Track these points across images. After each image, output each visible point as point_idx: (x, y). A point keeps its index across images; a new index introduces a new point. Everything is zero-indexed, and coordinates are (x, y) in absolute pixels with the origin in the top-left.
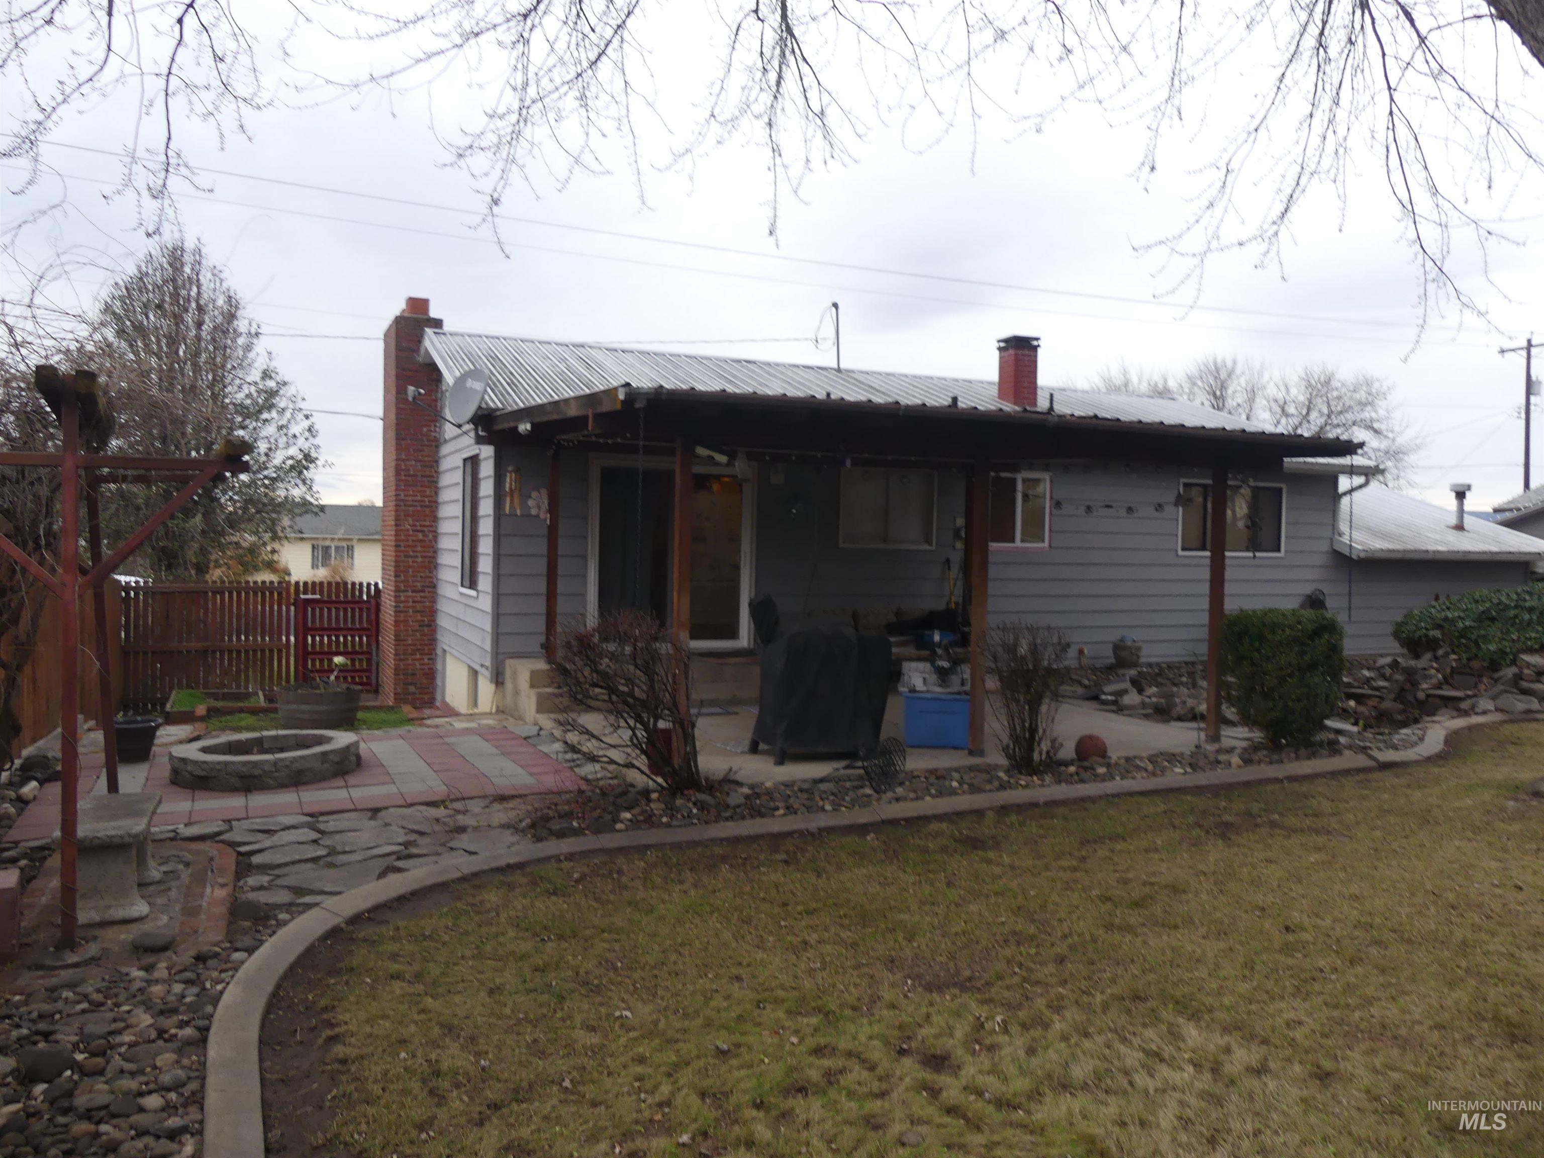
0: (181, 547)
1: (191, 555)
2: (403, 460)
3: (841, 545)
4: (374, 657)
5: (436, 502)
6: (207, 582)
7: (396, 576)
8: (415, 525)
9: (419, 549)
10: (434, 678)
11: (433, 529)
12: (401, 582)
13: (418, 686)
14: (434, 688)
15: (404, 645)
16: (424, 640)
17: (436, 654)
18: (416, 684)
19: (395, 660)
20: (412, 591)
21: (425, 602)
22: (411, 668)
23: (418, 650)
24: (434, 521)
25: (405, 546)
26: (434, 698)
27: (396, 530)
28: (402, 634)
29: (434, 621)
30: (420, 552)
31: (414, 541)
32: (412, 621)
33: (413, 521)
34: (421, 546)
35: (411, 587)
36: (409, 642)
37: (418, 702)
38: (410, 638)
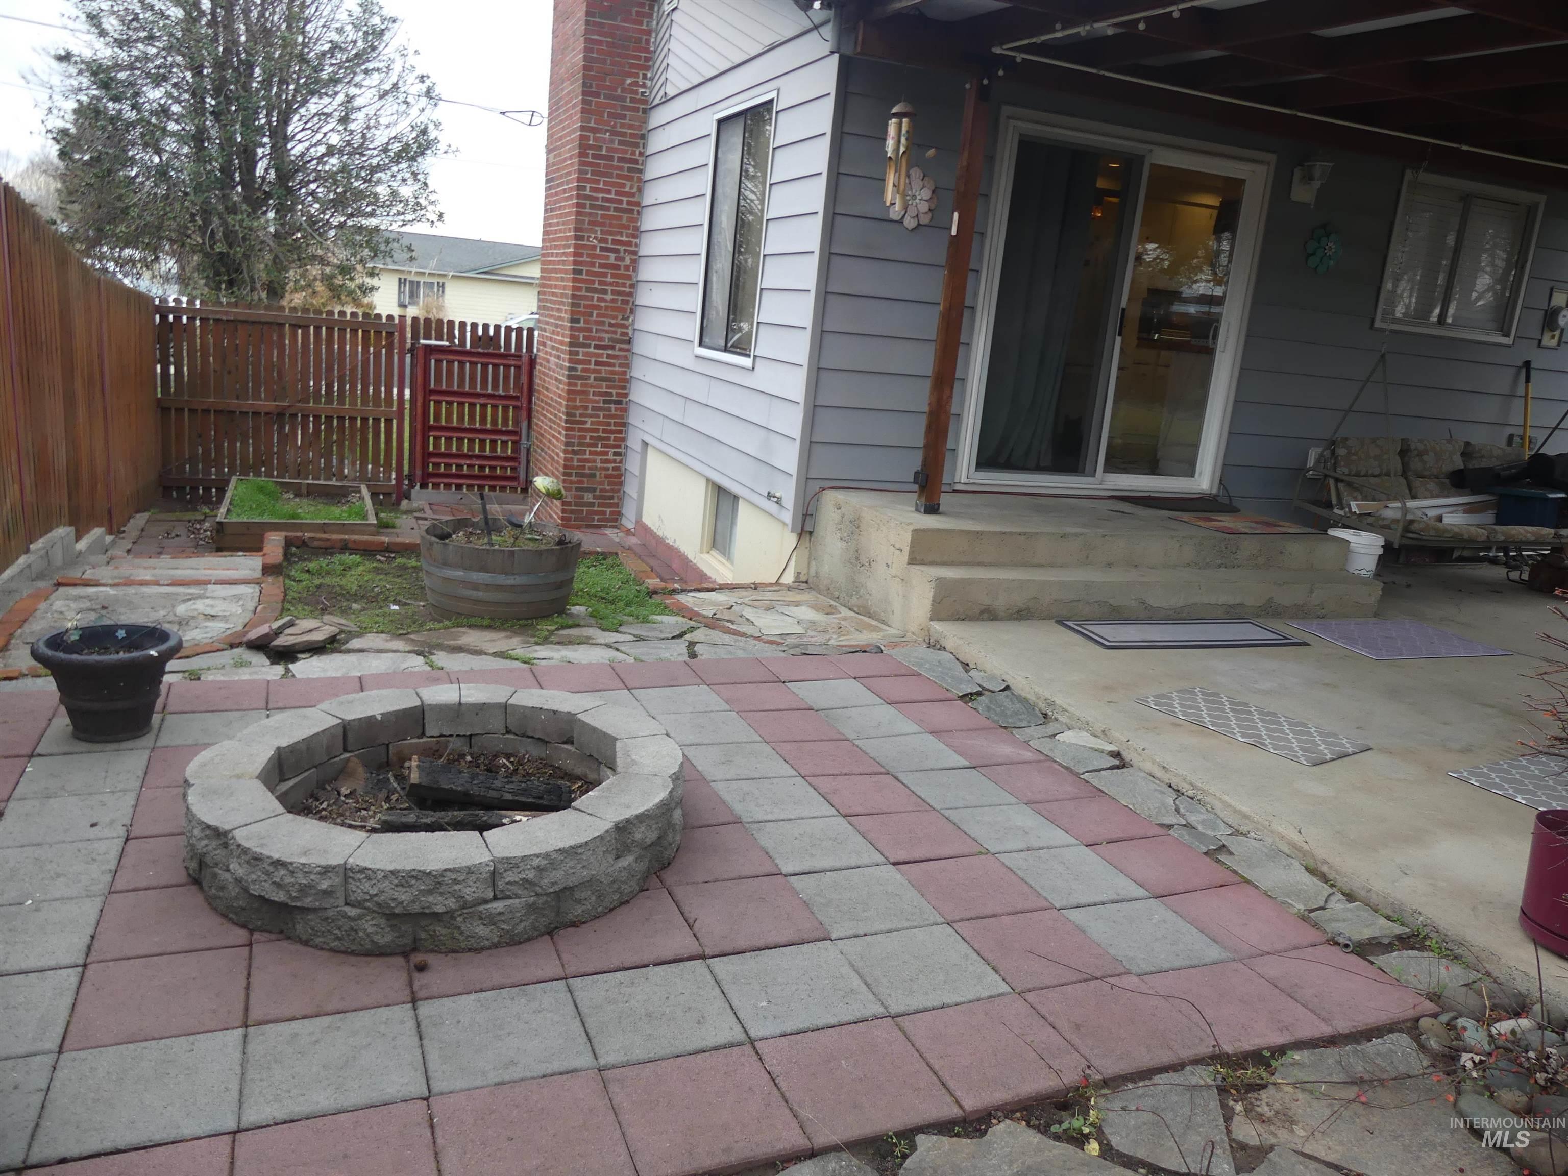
0: (246, 256)
1: (260, 269)
2: (593, 130)
3: (1378, 324)
4: (524, 440)
5: (638, 204)
6: (282, 308)
7: (573, 321)
8: (605, 241)
9: (609, 279)
10: (621, 484)
11: (633, 248)
12: (580, 330)
13: (598, 493)
14: (620, 499)
15: (580, 430)
16: (609, 424)
17: (626, 447)
18: (594, 490)
19: (565, 452)
20: (596, 347)
21: (613, 365)
22: (588, 465)
23: (600, 438)
24: (634, 236)
25: (589, 273)
26: (619, 514)
27: (576, 246)
28: (578, 413)
29: (626, 395)
30: (611, 284)
31: (602, 266)
32: (594, 394)
33: (602, 232)
34: (613, 276)
35: (593, 339)
36: (588, 426)
37: (596, 517)
38: (589, 420)
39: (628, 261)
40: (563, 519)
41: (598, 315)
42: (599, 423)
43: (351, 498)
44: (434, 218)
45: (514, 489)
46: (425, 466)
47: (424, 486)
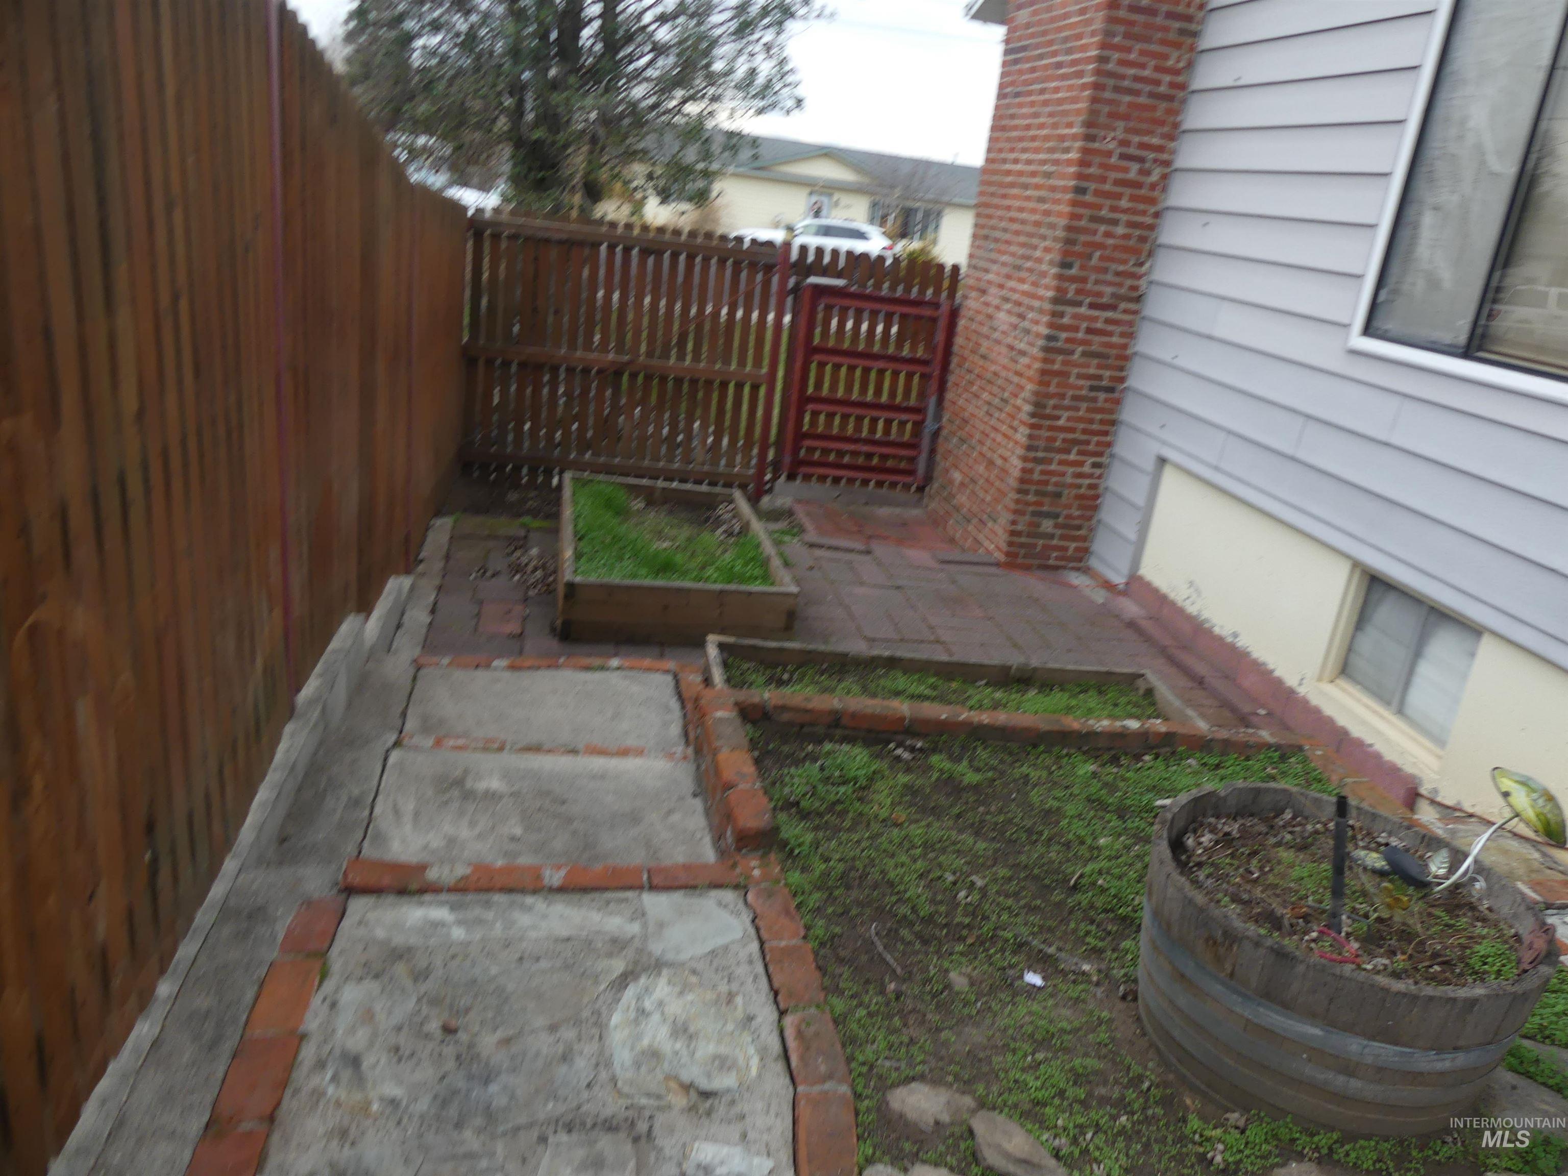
4: (929, 421)
5: (1184, 87)
7: (1062, 265)
8: (1128, 143)
9: (1124, 203)
10: (1096, 508)
11: (1165, 156)
12: (1073, 279)
13: (1060, 520)
14: (1091, 530)
15: (1051, 428)
16: (1091, 421)
17: (1112, 456)
18: (1057, 516)
19: (1025, 459)
20: (1092, 306)
21: (1110, 334)
22: (1054, 479)
23: (1076, 442)
24: (1171, 138)
25: (1097, 193)
26: (1086, 551)
27: (1085, 151)
28: (1052, 402)
29: (1122, 380)
30: (1125, 211)
31: (1117, 182)
32: (1079, 376)
33: (1127, 130)
34: (1133, 198)
35: (1088, 293)
36: (1061, 422)
37: (1055, 555)
38: (1066, 414)
39: (1154, 178)
40: (1008, 554)
41: (1101, 258)
42: (1080, 420)
43: (721, 510)
44: (790, 103)
45: (907, 487)
46: (796, 450)
47: (791, 477)
